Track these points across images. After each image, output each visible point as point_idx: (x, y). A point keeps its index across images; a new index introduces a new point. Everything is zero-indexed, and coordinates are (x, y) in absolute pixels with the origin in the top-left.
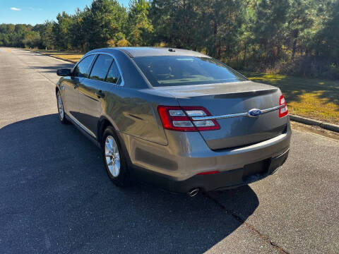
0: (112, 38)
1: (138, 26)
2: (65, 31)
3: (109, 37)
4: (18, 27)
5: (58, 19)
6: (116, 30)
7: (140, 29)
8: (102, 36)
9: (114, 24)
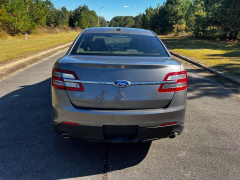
0: (176, 23)
1: (196, 13)
2: (149, 19)
3: (175, 22)
4: (126, 18)
5: (146, 11)
6: (181, 17)
7: (196, 16)
8: (170, 22)
9: (180, 13)
